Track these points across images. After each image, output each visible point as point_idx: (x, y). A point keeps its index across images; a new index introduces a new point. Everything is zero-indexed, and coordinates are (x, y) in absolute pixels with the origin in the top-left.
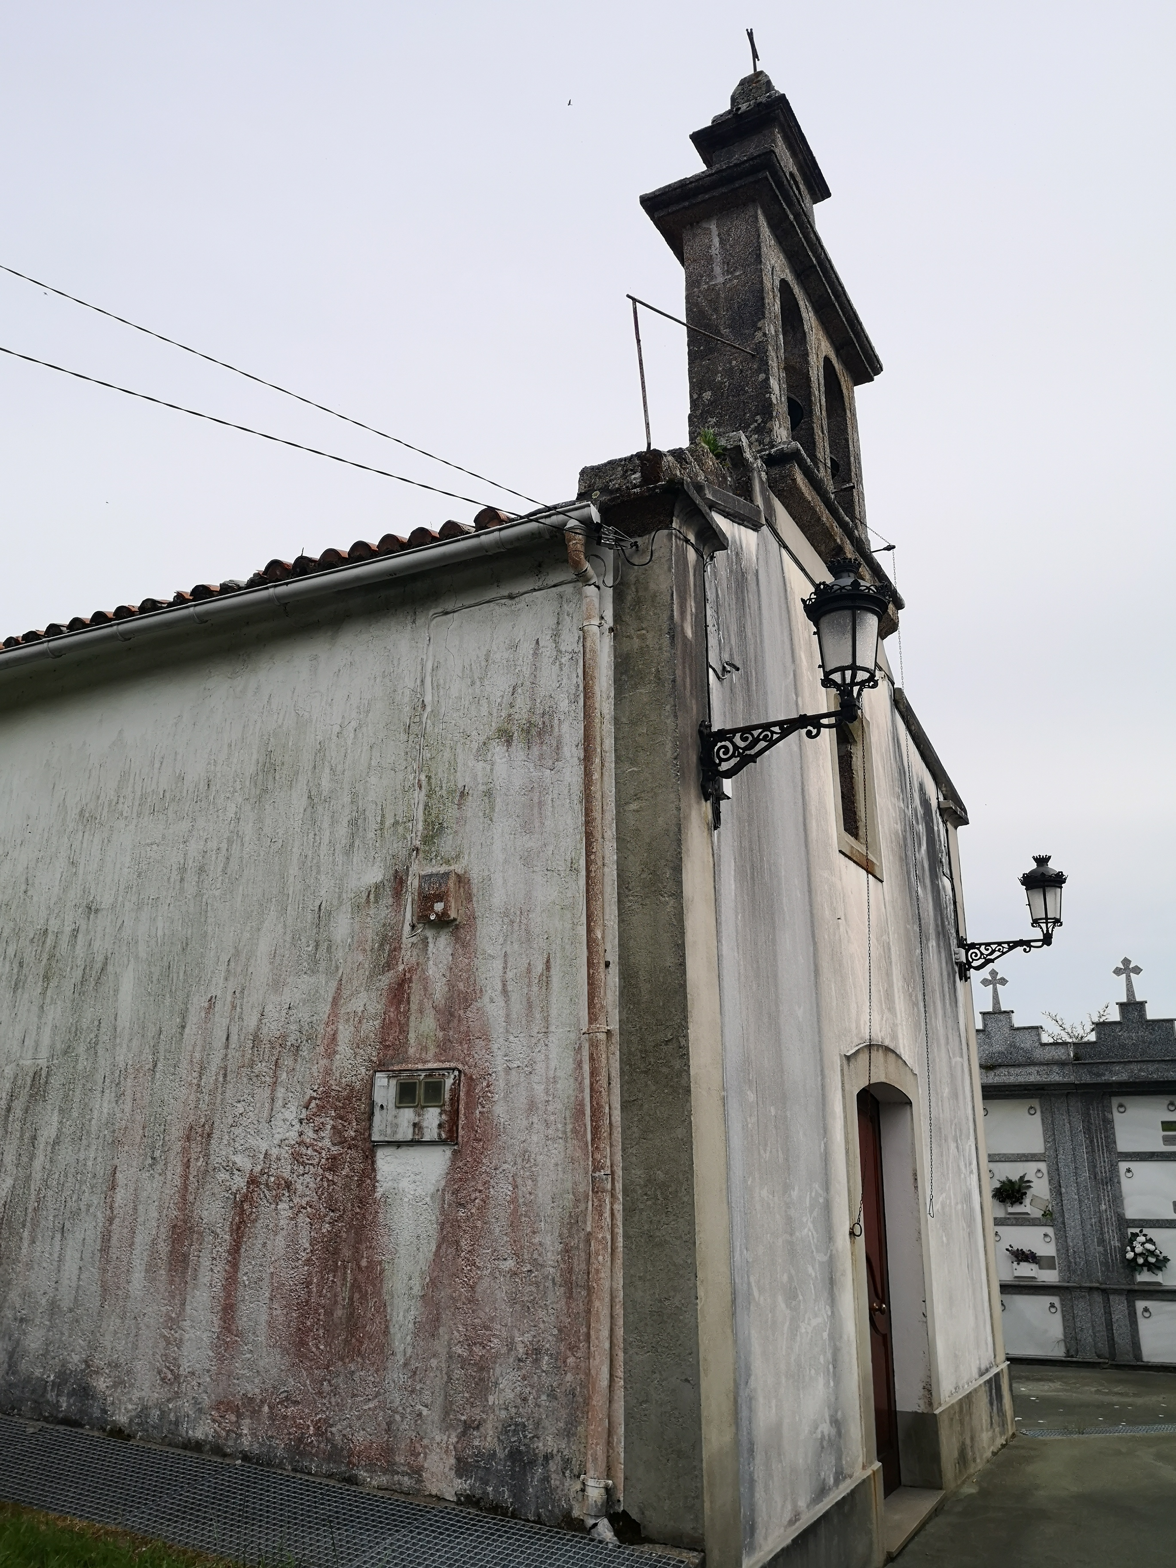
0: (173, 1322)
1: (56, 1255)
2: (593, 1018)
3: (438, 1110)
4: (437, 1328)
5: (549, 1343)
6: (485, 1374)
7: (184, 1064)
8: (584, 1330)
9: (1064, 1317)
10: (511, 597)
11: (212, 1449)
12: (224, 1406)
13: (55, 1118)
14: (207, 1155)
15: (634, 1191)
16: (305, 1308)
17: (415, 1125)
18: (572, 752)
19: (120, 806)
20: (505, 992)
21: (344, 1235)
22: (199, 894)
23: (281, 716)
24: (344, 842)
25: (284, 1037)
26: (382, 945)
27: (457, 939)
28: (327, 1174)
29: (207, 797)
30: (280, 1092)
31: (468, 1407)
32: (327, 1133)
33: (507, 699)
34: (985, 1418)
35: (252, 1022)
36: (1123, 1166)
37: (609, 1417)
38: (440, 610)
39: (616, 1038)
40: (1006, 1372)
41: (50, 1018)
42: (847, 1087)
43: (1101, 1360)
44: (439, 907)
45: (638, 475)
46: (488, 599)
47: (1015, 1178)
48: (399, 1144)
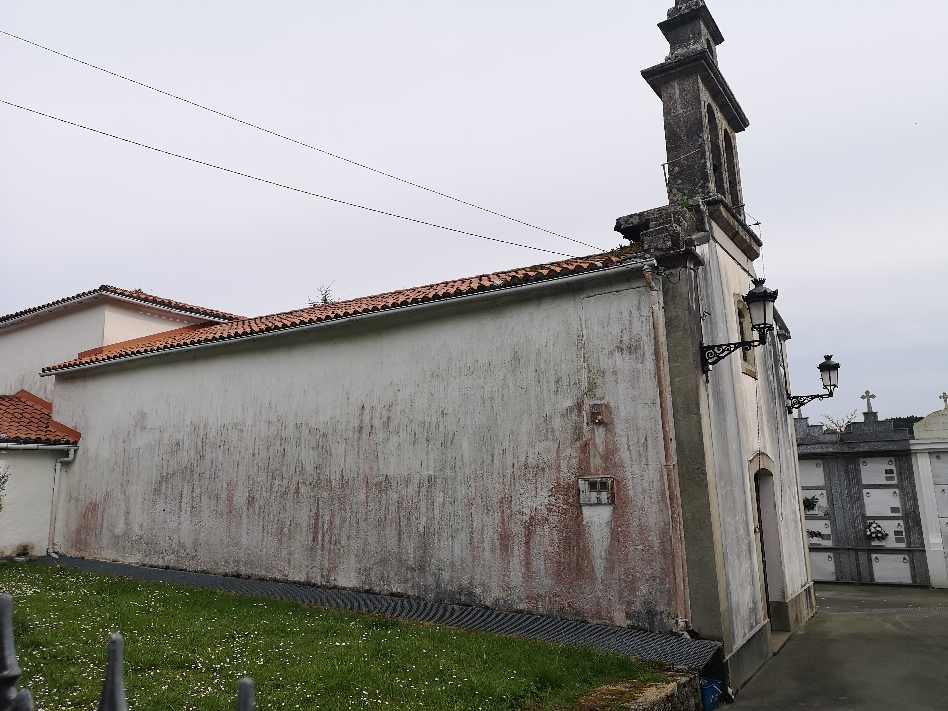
0: (506, 569)
1: (450, 546)
2: (667, 460)
3: (606, 493)
4: (613, 569)
5: (658, 574)
6: (634, 585)
7: (496, 474)
8: (671, 569)
9: (835, 562)
10: (617, 292)
11: (527, 613)
12: (529, 598)
13: (441, 494)
14: (511, 509)
15: (687, 521)
16: (559, 563)
17: (598, 498)
18: (650, 357)
19: (450, 372)
20: (629, 449)
21: (572, 537)
22: (492, 408)
23: (519, 337)
24: (553, 390)
25: (538, 465)
26: (575, 431)
27: (607, 429)
28: (563, 515)
29: (490, 370)
30: (539, 485)
31: (629, 596)
32: (561, 500)
33: (620, 334)
34: (805, 604)
35: (523, 459)
36: (865, 491)
37: (685, 598)
38: (586, 296)
39: (676, 467)
40: (812, 586)
41: (432, 456)
42: (751, 474)
43: (854, 582)
44: (599, 417)
45: (670, 243)
46: (607, 291)
47: (810, 497)
48: (591, 505)
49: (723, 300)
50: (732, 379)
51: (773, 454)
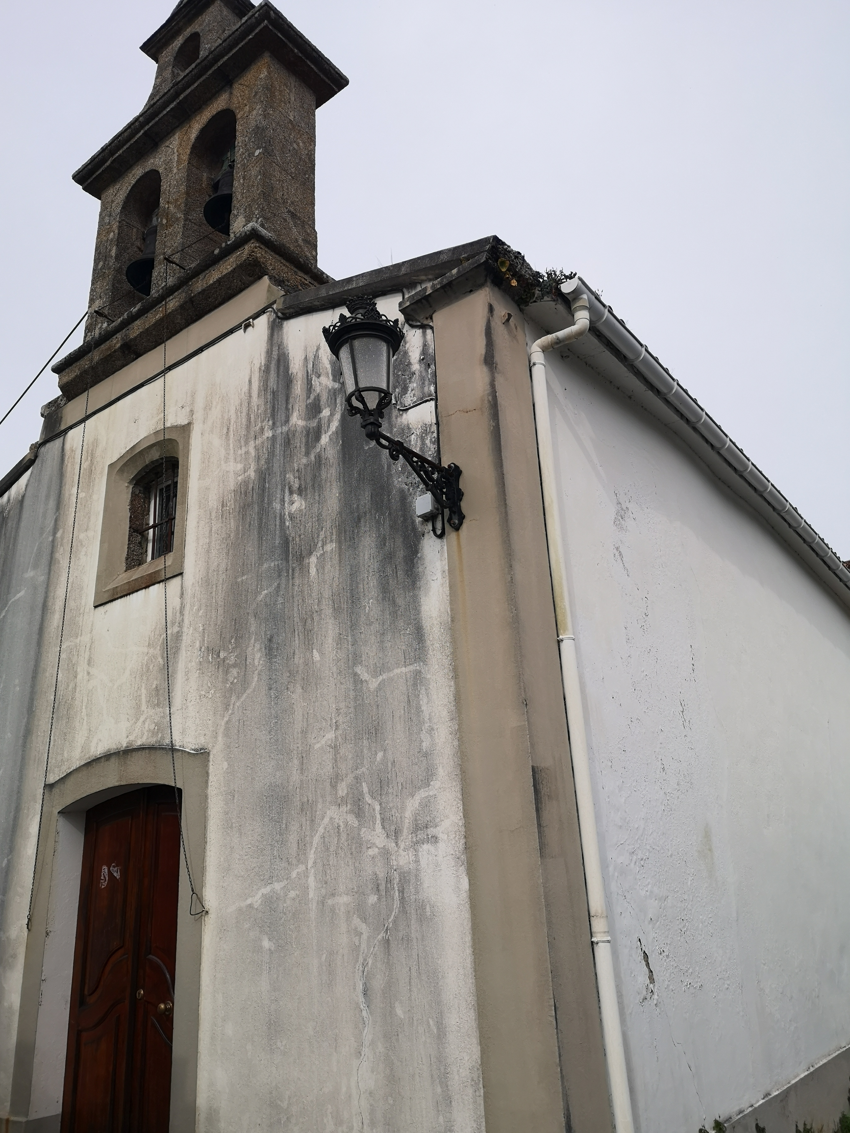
42: (45, 810)
49: (53, 521)
50: (39, 649)
51: (223, 727)
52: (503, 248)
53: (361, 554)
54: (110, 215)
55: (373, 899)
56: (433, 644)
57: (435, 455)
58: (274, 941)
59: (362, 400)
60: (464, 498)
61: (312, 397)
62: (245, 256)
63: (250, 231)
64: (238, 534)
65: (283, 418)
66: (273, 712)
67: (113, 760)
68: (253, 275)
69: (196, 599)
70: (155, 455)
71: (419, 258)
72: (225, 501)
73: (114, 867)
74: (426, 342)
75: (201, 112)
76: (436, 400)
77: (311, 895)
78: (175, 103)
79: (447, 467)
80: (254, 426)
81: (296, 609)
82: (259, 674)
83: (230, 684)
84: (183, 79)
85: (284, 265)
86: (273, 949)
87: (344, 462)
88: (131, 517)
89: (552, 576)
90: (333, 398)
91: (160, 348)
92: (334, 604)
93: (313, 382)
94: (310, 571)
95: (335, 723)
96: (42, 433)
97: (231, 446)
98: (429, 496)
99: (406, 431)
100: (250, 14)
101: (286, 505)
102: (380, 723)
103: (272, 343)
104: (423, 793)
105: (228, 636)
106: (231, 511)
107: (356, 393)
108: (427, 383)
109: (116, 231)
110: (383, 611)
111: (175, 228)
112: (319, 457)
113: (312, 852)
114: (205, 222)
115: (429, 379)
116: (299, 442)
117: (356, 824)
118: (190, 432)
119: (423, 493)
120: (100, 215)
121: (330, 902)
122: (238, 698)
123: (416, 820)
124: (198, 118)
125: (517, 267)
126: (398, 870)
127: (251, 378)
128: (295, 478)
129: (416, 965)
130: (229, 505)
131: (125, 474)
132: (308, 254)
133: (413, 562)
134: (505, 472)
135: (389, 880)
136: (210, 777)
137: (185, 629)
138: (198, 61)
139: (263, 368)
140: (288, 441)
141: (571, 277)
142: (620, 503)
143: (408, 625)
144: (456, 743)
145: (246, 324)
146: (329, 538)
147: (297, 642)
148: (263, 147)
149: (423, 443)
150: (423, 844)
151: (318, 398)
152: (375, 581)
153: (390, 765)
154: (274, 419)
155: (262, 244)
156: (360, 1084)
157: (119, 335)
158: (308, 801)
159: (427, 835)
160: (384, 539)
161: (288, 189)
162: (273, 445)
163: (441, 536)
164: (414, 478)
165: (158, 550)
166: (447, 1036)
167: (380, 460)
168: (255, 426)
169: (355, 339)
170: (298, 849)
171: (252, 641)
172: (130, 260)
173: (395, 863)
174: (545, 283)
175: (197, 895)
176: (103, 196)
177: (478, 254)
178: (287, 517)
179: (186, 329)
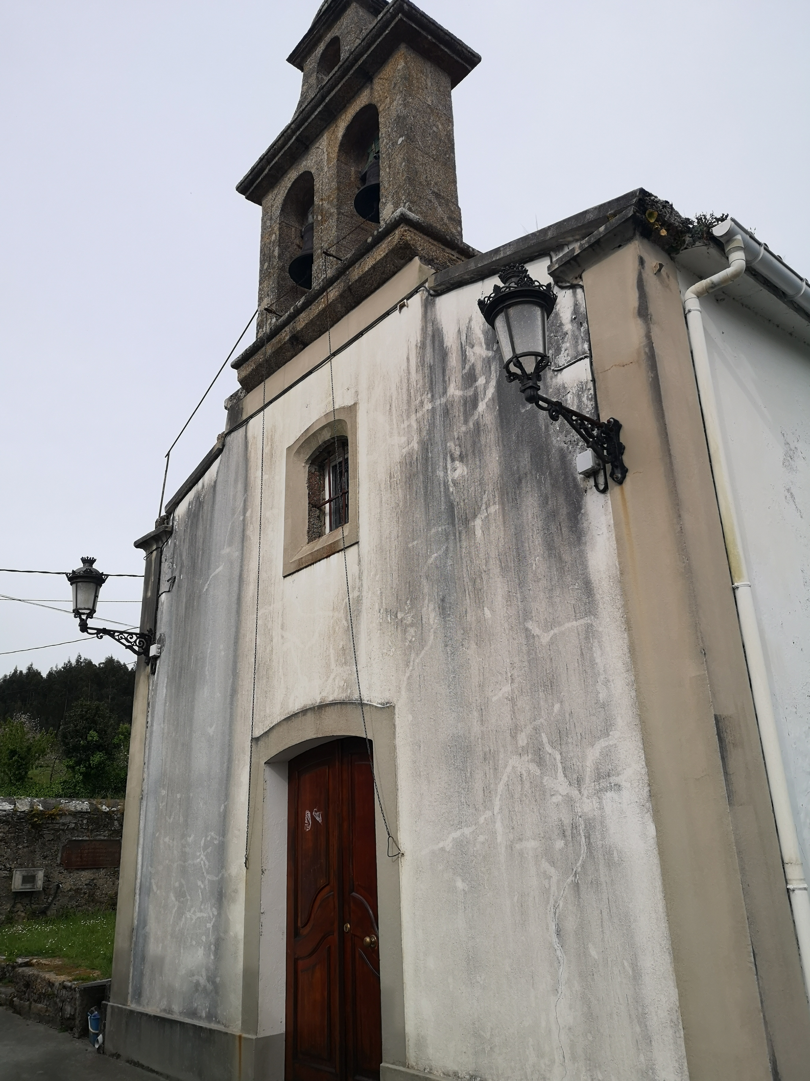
42: (256, 757)
49: (242, 502)
50: (238, 617)
51: (405, 683)
52: (650, 199)
53: (525, 514)
54: (271, 219)
55: (560, 844)
56: (602, 598)
57: (593, 411)
58: (467, 882)
59: (519, 365)
60: (626, 452)
61: (467, 367)
62: (396, 241)
63: (400, 216)
64: (406, 502)
65: (441, 390)
66: (451, 667)
67: (309, 714)
68: (404, 257)
69: (372, 565)
70: (327, 435)
71: (564, 221)
72: (392, 473)
73: (316, 812)
74: (577, 301)
75: (346, 111)
76: (591, 357)
77: (499, 839)
78: (322, 106)
79: (606, 423)
80: (414, 400)
81: (465, 570)
82: (435, 633)
83: (408, 642)
84: (327, 83)
85: (432, 244)
86: (466, 889)
87: (502, 428)
88: (309, 494)
89: (723, 523)
90: (488, 366)
91: (325, 336)
92: (501, 563)
93: (467, 353)
94: (476, 533)
95: (511, 676)
96: (227, 424)
97: (395, 420)
98: (589, 452)
99: (562, 391)
100: (385, 10)
101: (449, 472)
102: (555, 676)
103: (426, 320)
104: (603, 742)
105: (404, 598)
106: (398, 482)
107: (514, 359)
108: (580, 341)
109: (278, 233)
110: (550, 568)
111: (329, 222)
112: (477, 424)
113: (498, 799)
114: (356, 213)
115: (582, 338)
116: (457, 412)
117: (538, 772)
118: (356, 411)
119: (583, 449)
120: (262, 220)
121: (518, 846)
122: (417, 654)
123: (598, 769)
124: (343, 117)
125: (665, 216)
126: (583, 817)
127: (408, 355)
128: (456, 446)
129: (607, 908)
130: (396, 476)
131: (302, 455)
132: (453, 230)
133: (578, 519)
134: (667, 423)
135: (574, 827)
136: (397, 729)
137: (364, 594)
138: (340, 63)
139: (419, 345)
140: (446, 412)
141: (723, 219)
142: (788, 443)
143: (576, 579)
144: (633, 694)
145: (401, 305)
146: (492, 500)
147: (468, 601)
148: (405, 135)
149: (580, 401)
150: (607, 792)
151: (473, 368)
152: (540, 539)
153: (567, 715)
154: (432, 392)
155: (411, 226)
156: (559, 1020)
157: (287, 329)
158: (490, 750)
159: (610, 783)
160: (546, 498)
161: (430, 171)
162: (433, 417)
163: (604, 491)
164: (573, 436)
165: (335, 522)
166: (643, 978)
167: (537, 422)
168: (416, 400)
169: (509, 307)
170: (484, 795)
171: (426, 601)
172: (291, 258)
173: (579, 810)
174: (696, 229)
175: (392, 838)
176: (264, 202)
177: (625, 208)
178: (450, 483)
179: (346, 316)
